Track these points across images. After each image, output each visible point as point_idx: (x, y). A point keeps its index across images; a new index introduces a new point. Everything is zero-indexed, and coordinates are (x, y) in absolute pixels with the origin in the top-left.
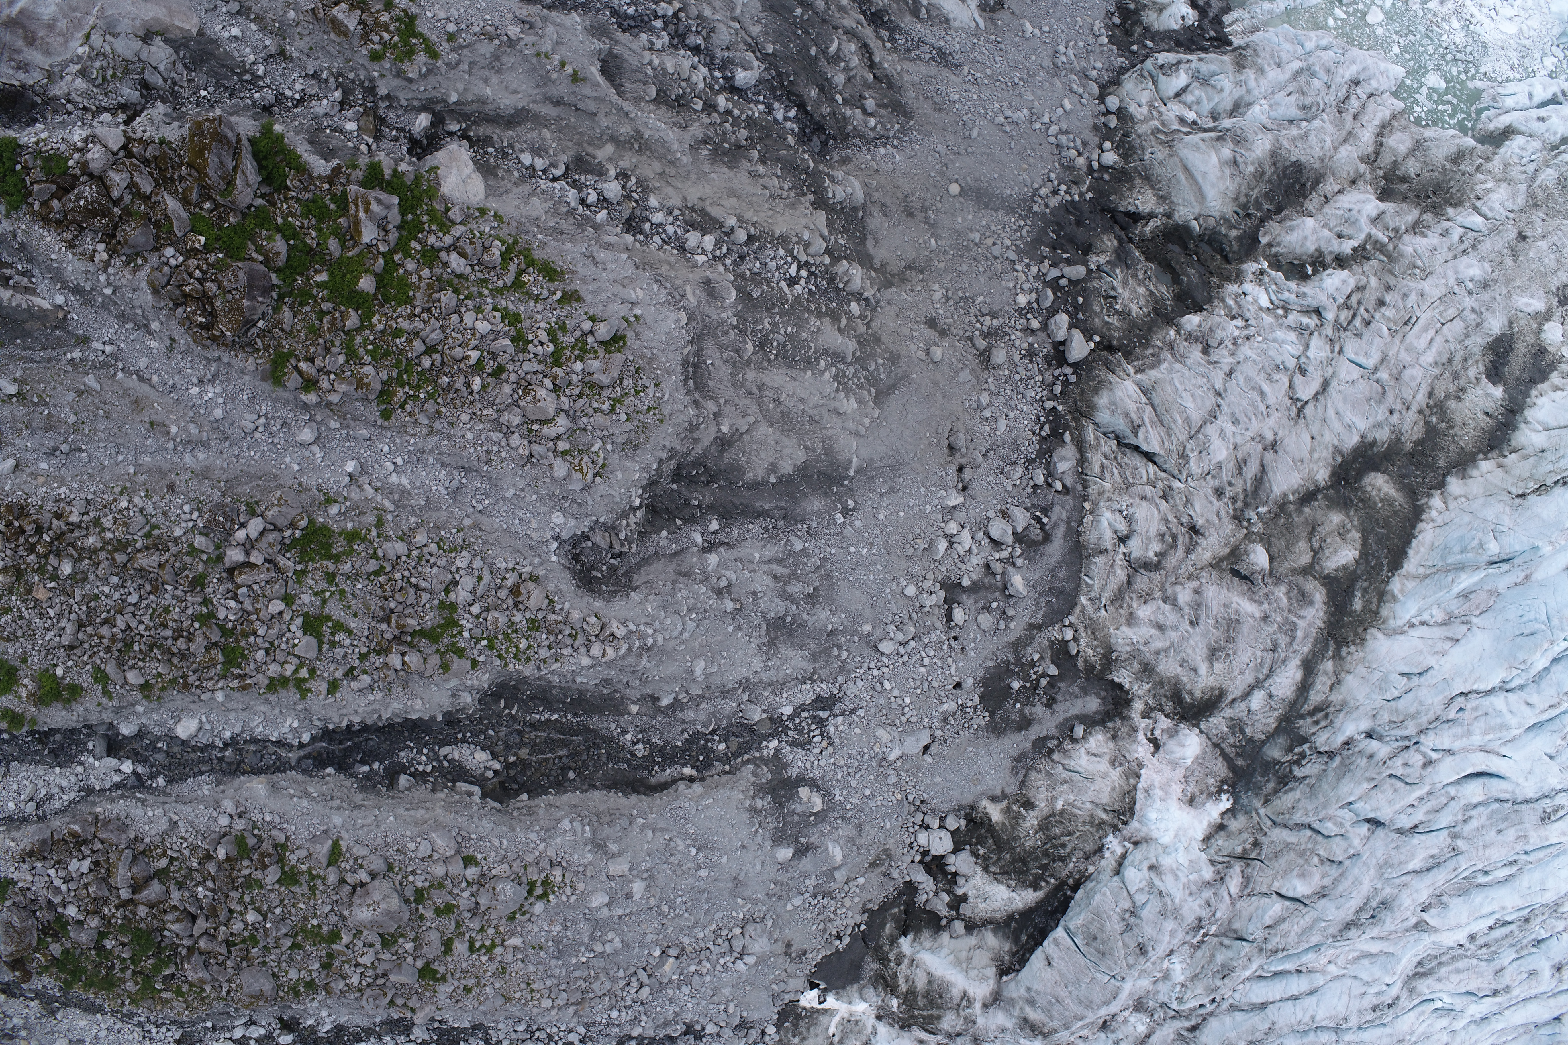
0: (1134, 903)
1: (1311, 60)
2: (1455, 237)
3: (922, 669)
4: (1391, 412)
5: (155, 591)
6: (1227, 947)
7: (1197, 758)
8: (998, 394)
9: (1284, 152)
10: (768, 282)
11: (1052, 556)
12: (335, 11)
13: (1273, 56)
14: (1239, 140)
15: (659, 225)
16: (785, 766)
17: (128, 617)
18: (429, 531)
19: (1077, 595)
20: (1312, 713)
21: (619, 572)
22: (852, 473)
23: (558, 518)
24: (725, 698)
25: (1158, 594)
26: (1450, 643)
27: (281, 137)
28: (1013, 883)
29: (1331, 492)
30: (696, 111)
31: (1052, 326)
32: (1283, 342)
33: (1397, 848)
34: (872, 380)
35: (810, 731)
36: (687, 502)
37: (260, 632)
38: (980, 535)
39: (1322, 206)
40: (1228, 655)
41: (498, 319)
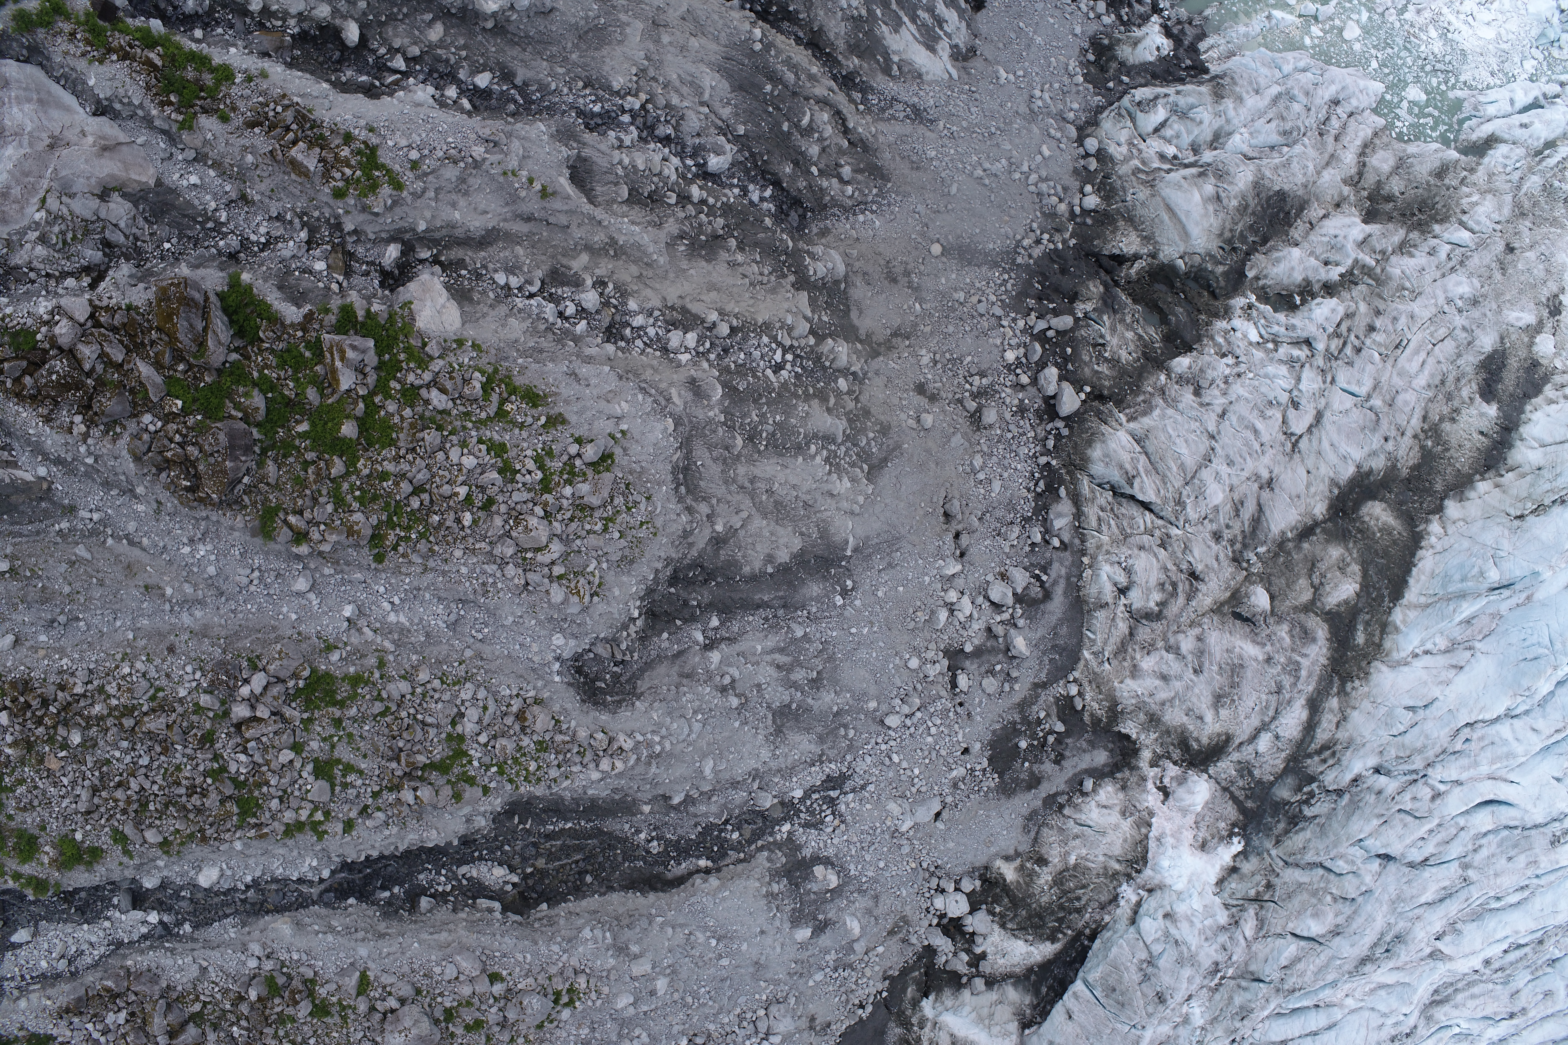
0: (1150, 953)
1: (1290, 83)
2: (1443, 255)
3: (930, 739)
4: (1386, 440)
5: (165, 751)
6: (1245, 989)
7: (1207, 803)
8: (991, 455)
9: (1266, 182)
10: (753, 371)
11: (1053, 613)
12: (294, 152)
13: (1251, 83)
14: (1221, 174)
15: (640, 328)
16: (799, 848)
17: (141, 779)
18: (431, 667)
19: (1080, 650)
20: (1319, 752)
21: (623, 679)
22: (849, 553)
23: (558, 640)
24: (736, 788)
25: (1160, 644)
26: (1454, 671)
27: (250, 287)
28: (1031, 938)
29: (1329, 524)
30: (669, 205)
31: (1042, 381)
32: (1274, 376)
33: (1409, 882)
34: (864, 456)
35: (822, 811)
36: (686, 603)
37: (272, 783)
38: (980, 600)
39: (1307, 233)
40: (1233, 701)
41: (484, 452)
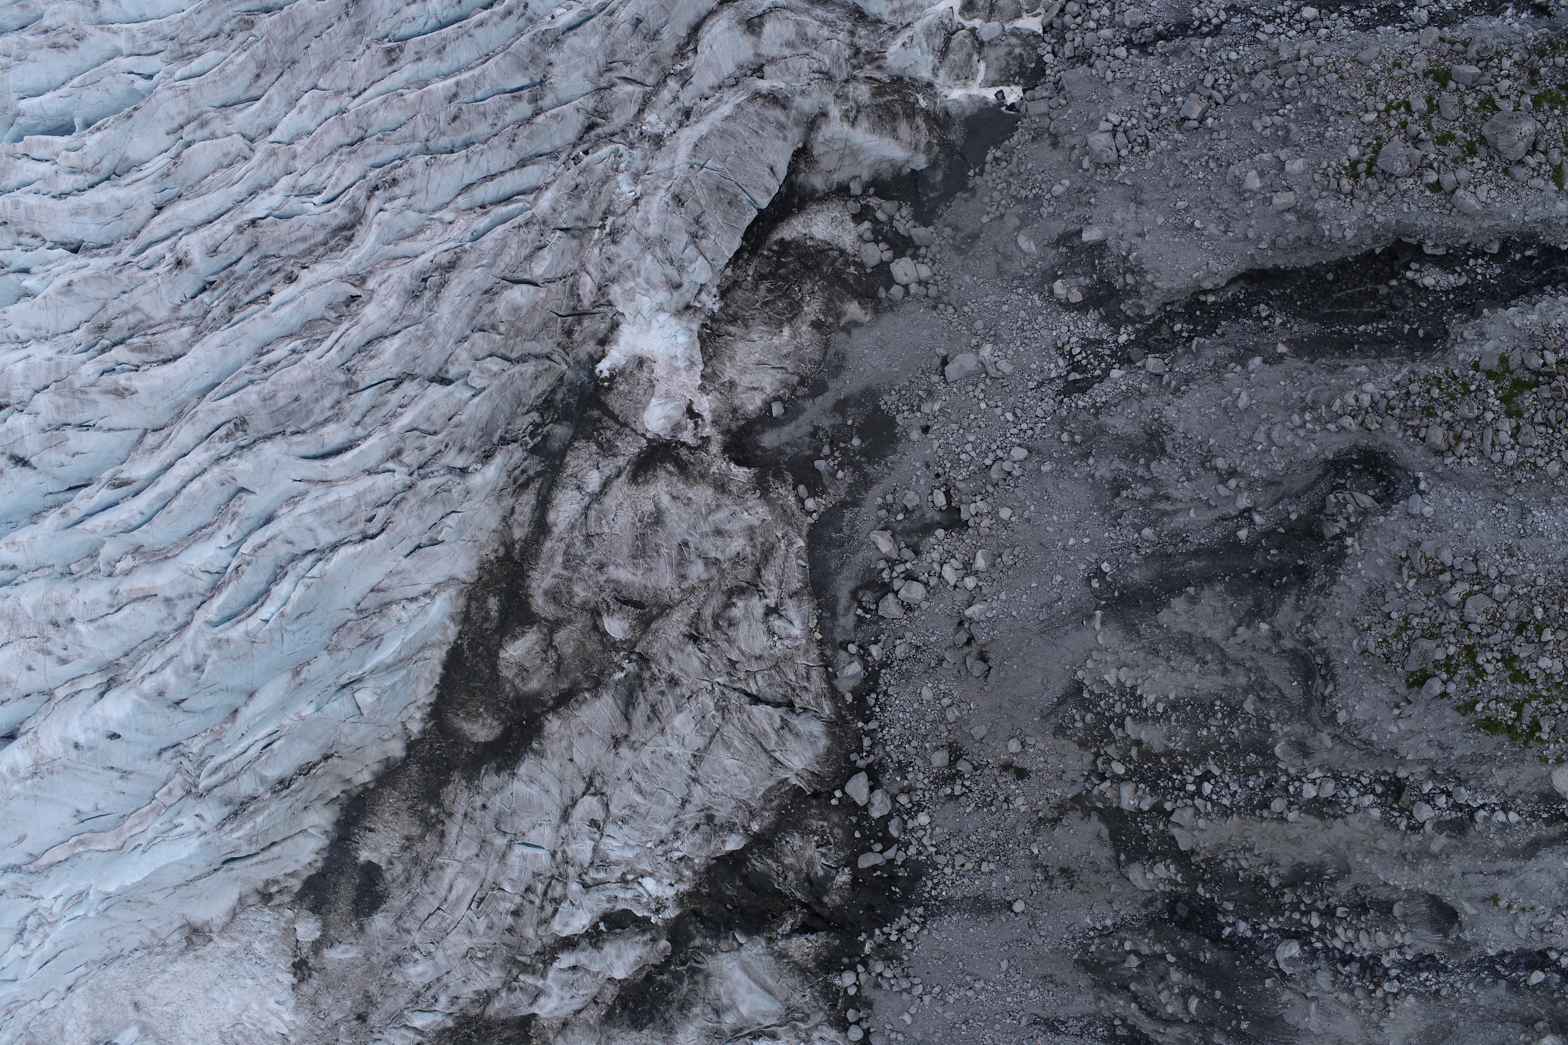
0: (697, 247)
2: (442, 999)
3: (972, 438)
4: (484, 807)
6: (578, 219)
7: (644, 408)
9: (659, 1036)
10: (1237, 772)
11: (847, 579)
14: (713, 1035)
15: (1366, 794)
16: (1103, 319)
18: (1546, 477)
19: (809, 545)
20: (530, 481)
21: (1333, 472)
22: (1098, 613)
24: (1189, 374)
25: (726, 566)
26: (383, 586)
28: (809, 243)
29: (538, 711)
30: (1344, 905)
31: (888, 802)
32: (623, 848)
34: (1085, 706)
35: (1086, 357)
36: (1281, 551)
38: (933, 581)
39: (600, 993)
40: (640, 521)
